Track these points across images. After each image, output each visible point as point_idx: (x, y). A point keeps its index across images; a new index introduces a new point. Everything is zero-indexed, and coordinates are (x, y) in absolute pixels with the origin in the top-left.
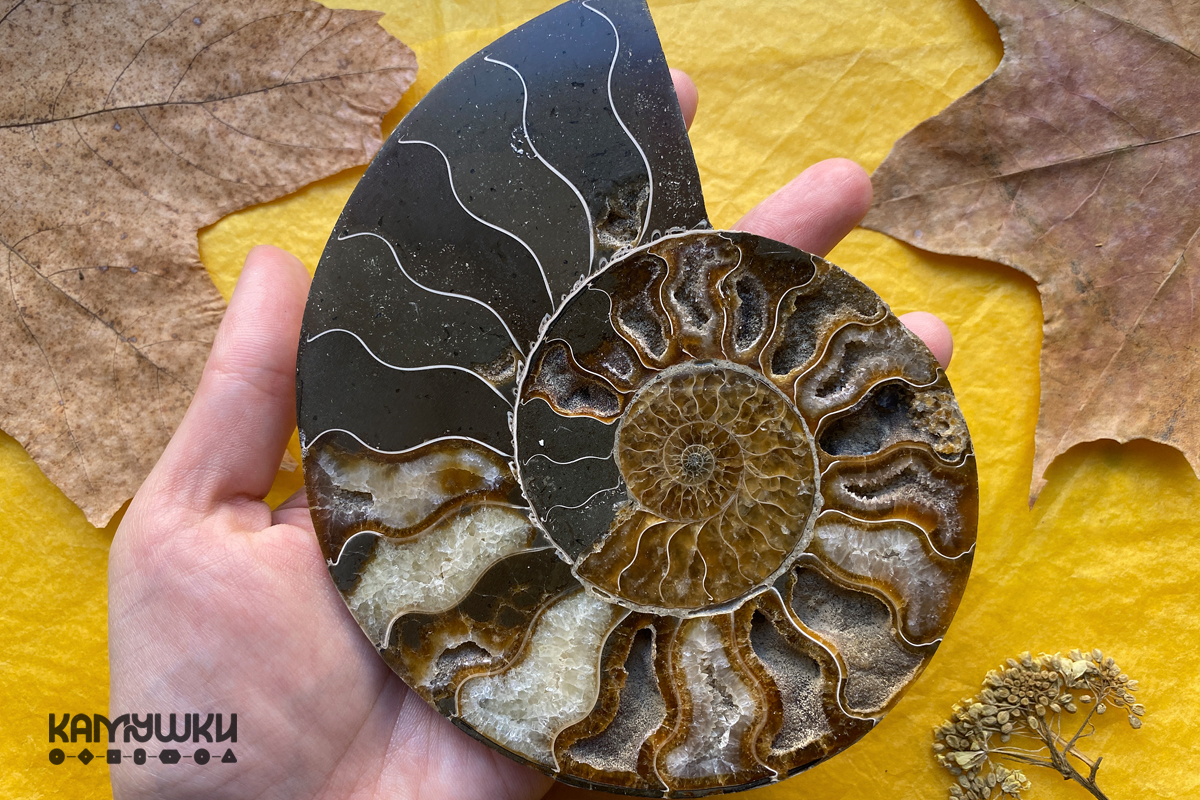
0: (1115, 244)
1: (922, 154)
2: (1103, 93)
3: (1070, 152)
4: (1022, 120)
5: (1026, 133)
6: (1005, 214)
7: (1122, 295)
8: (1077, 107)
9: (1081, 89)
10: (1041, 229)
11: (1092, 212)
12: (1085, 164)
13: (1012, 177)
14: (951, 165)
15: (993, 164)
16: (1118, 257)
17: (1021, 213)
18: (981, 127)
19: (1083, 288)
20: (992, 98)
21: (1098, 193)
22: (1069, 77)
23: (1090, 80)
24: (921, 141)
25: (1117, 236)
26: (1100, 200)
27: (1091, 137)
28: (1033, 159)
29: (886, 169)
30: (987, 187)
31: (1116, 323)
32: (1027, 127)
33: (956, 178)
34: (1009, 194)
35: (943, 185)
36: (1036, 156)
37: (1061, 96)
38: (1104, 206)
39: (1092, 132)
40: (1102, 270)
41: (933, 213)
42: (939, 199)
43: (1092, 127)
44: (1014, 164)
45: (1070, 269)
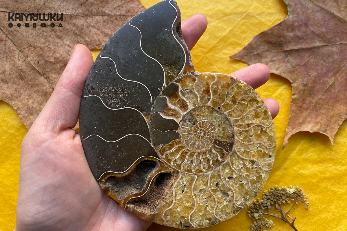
0: (315, 74)
1: (261, 41)
2: (316, 29)
3: (304, 45)
4: (291, 34)
5: (292, 38)
6: (284, 62)
7: (316, 89)
8: (308, 32)
9: (310, 27)
10: (294, 67)
11: (309, 64)
12: (309, 49)
13: (287, 51)
14: (269, 46)
15: (282, 46)
16: (316, 78)
17: (288, 62)
18: (279, 35)
19: (305, 86)
20: (283, 27)
21: (312, 58)
22: (306, 23)
23: (312, 25)
24: (261, 38)
25: (316, 72)
26: (312, 60)
27: (311, 41)
28: (293, 46)
29: (250, 45)
30: (279, 53)
31: (313, 97)
32: (293, 37)
33: (270, 50)
34: (286, 56)
35: (267, 51)
36: (295, 45)
37: (303, 28)
38: (313, 62)
39: (312, 40)
40: (311, 81)
41: (263, 59)
42: (265, 56)
43: (312, 38)
44: (288, 47)
45: (301, 80)
